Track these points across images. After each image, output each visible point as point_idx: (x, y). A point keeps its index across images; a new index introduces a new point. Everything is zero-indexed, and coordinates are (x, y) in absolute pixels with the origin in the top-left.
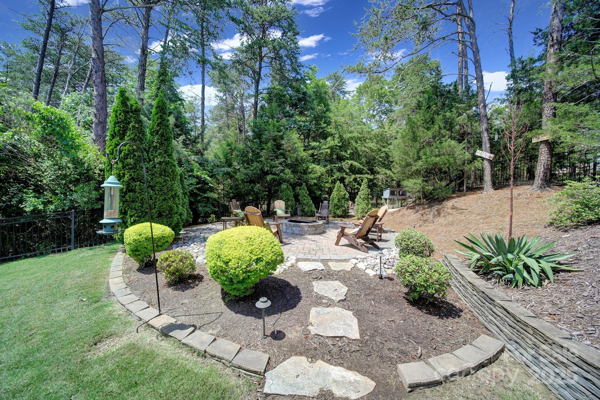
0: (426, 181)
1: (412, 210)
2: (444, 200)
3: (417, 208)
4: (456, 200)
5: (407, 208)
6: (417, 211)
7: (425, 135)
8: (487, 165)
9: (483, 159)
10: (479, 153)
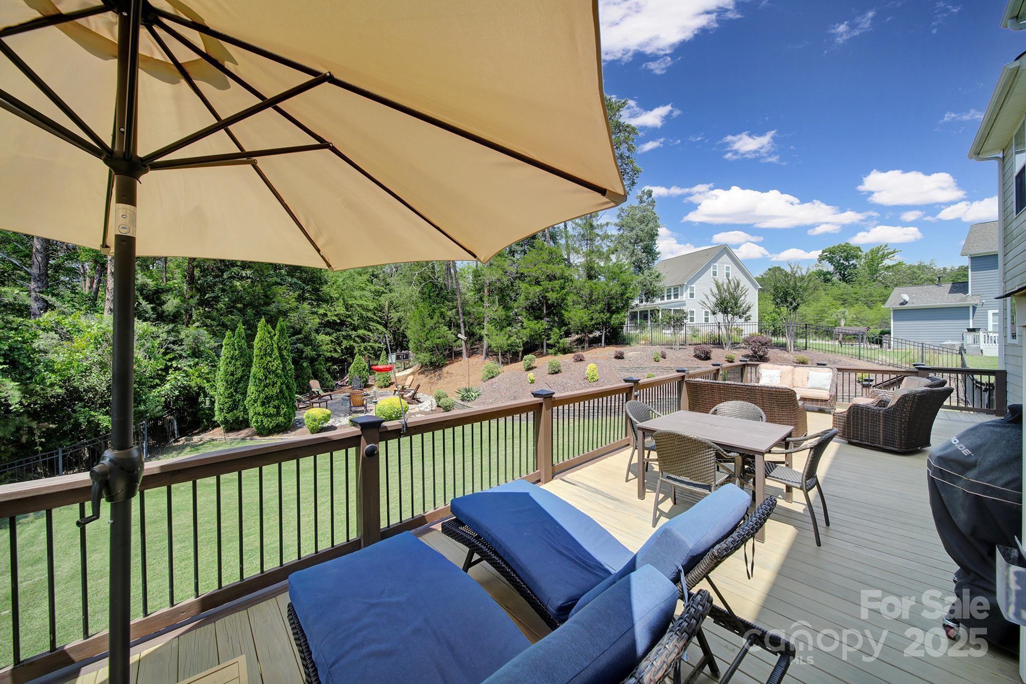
0: (432, 355)
1: (423, 375)
2: (442, 366)
3: (426, 373)
4: (449, 366)
5: (419, 373)
6: (427, 376)
7: (430, 323)
8: (463, 343)
9: (462, 339)
10: (459, 335)
